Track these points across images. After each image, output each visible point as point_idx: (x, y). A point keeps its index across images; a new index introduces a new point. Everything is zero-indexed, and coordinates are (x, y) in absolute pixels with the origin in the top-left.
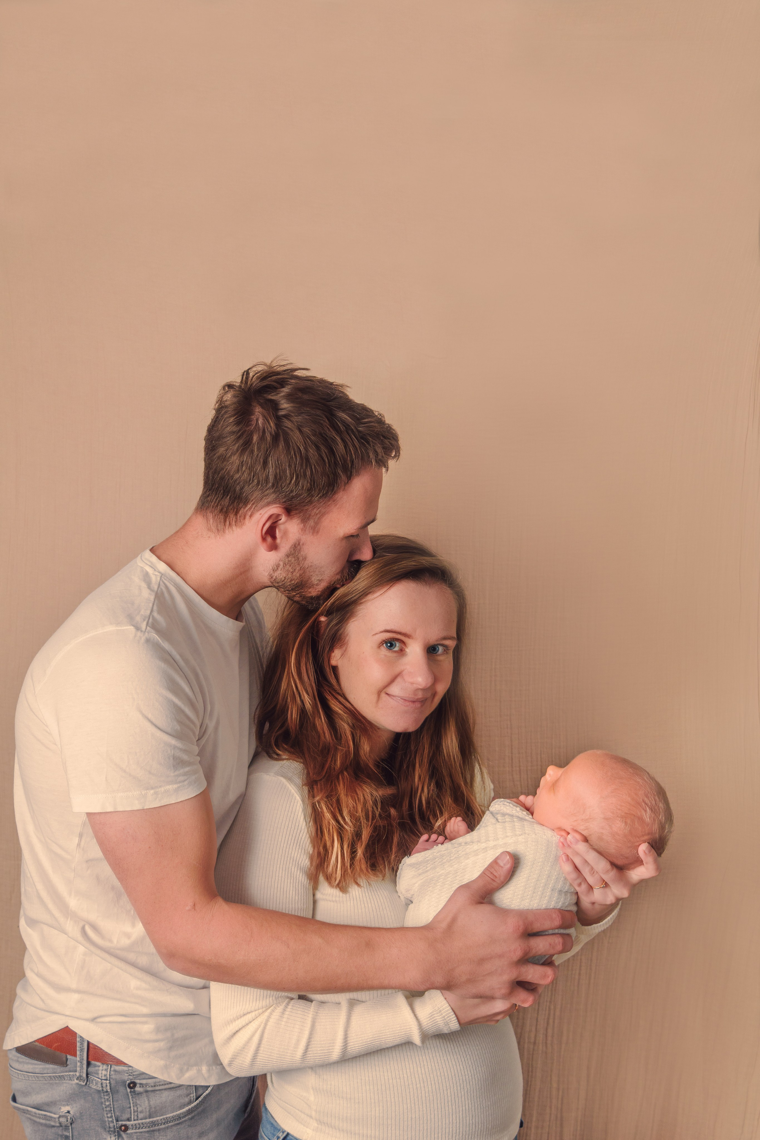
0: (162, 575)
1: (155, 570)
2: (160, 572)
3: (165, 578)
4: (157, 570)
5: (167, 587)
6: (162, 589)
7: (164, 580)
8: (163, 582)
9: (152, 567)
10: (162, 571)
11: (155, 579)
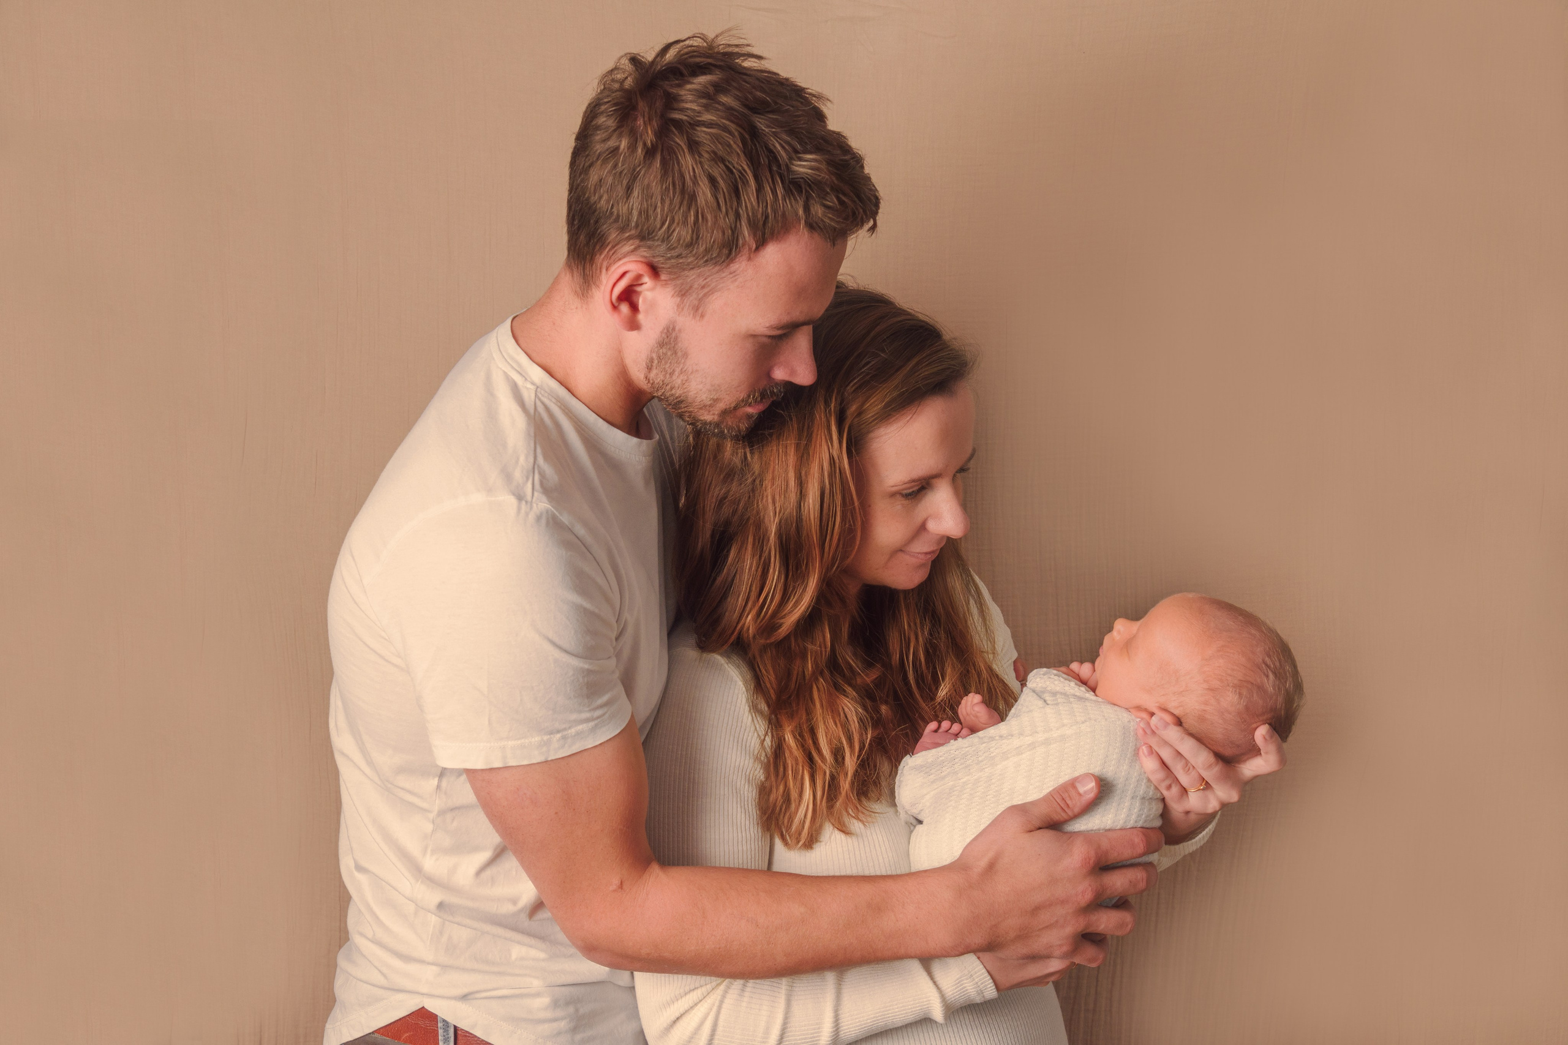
0: (538, 387)
1: (526, 379)
2: (533, 383)
3: (542, 392)
4: (529, 379)
5: (547, 409)
6: (539, 414)
7: (540, 396)
8: (540, 400)
9: (521, 374)
10: (537, 380)
11: (529, 396)
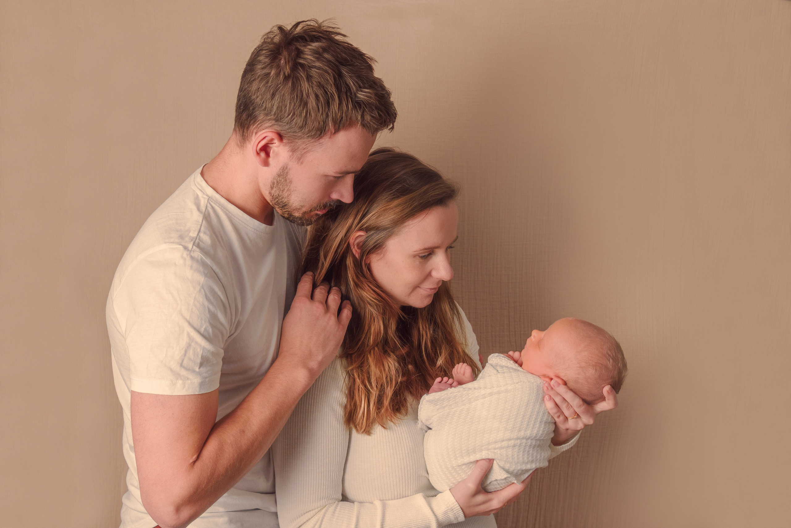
0: (209, 197)
1: (204, 193)
2: (207, 195)
3: (212, 200)
4: (205, 193)
5: (213, 208)
6: (208, 211)
7: (210, 202)
8: (210, 204)
9: (201, 191)
10: (210, 194)
11: (203, 202)
